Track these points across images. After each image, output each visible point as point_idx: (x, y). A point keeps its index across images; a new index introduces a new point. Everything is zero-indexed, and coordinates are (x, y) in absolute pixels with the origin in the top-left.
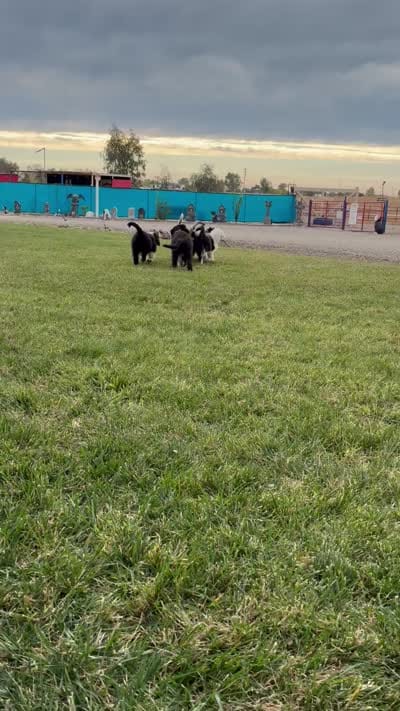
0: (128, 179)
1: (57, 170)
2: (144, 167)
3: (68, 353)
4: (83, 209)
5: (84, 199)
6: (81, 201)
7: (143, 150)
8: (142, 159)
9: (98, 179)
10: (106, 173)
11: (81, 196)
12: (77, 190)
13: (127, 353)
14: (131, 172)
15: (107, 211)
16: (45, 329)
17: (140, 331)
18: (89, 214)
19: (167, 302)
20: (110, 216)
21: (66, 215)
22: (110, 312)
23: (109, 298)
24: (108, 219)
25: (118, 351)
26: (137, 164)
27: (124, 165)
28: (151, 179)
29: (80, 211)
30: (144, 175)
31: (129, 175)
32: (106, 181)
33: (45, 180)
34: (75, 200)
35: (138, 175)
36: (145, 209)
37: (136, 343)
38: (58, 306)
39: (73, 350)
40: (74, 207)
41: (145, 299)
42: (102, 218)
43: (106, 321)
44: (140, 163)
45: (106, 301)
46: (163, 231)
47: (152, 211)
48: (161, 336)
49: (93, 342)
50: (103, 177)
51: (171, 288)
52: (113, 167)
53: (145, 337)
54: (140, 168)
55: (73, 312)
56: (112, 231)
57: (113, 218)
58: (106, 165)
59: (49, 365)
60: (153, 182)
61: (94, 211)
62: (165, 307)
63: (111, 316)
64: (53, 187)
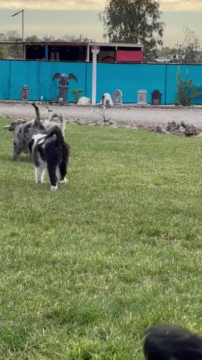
0: (139, 49)
1: (41, 38)
2: (160, 33)
3: (49, 317)
4: (74, 93)
5: (76, 79)
6: (71, 81)
7: (160, 9)
8: (158, 20)
9: (96, 52)
10: (106, 41)
11: (72, 76)
12: (65, 68)
13: (129, 317)
14: (143, 40)
15: (108, 96)
16: (19, 281)
17: (149, 284)
18: (83, 100)
19: (188, 237)
20: (111, 103)
21: (51, 103)
22: (107, 253)
23: (107, 231)
24: (108, 106)
25: (116, 315)
26: (150, 28)
27: (133, 30)
28: (171, 48)
29: (70, 97)
30: (160, 42)
31: (139, 44)
32: (107, 54)
33: (23, 54)
34: (63, 81)
35: (153, 43)
36: (162, 91)
37: (143, 303)
38: (37, 245)
39: (56, 313)
40: (63, 92)
41: (157, 233)
42: (100, 107)
43: (102, 268)
44: (156, 26)
45: (103, 237)
46: (186, 123)
47: (171, 93)
48: (179, 291)
49: (84, 300)
50: (103, 48)
51: (195, 215)
52: (117, 33)
53: (155, 293)
54: (155, 34)
55: (56, 255)
56: (115, 126)
57: (116, 106)
58: (106, 32)
59: (23, 334)
60: (173, 51)
61: (90, 97)
62: (185, 246)
63: (109, 259)
64: (34, 64)
